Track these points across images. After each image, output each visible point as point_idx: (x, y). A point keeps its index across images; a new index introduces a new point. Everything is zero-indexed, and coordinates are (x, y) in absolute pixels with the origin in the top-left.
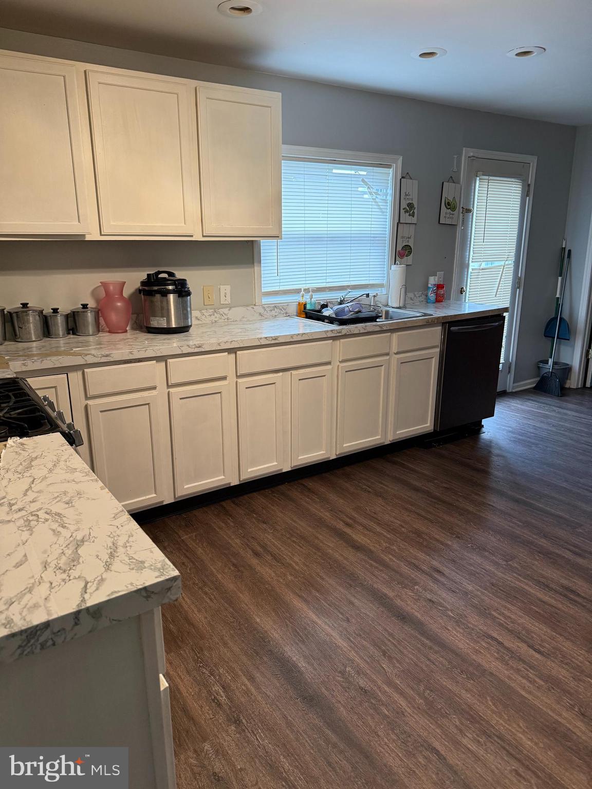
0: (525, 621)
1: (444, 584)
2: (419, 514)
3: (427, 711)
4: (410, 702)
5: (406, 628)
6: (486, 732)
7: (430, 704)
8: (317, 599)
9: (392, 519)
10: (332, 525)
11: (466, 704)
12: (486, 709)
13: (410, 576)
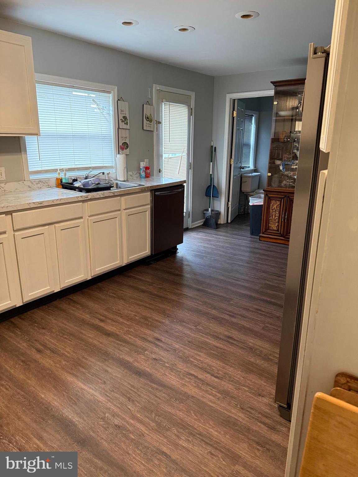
0: (209, 361)
1: (162, 347)
2: (145, 306)
3: (158, 429)
4: (147, 427)
5: (142, 380)
6: (193, 433)
7: (159, 425)
8: (84, 373)
9: (129, 312)
10: (91, 322)
11: (180, 419)
12: (191, 420)
13: (142, 346)
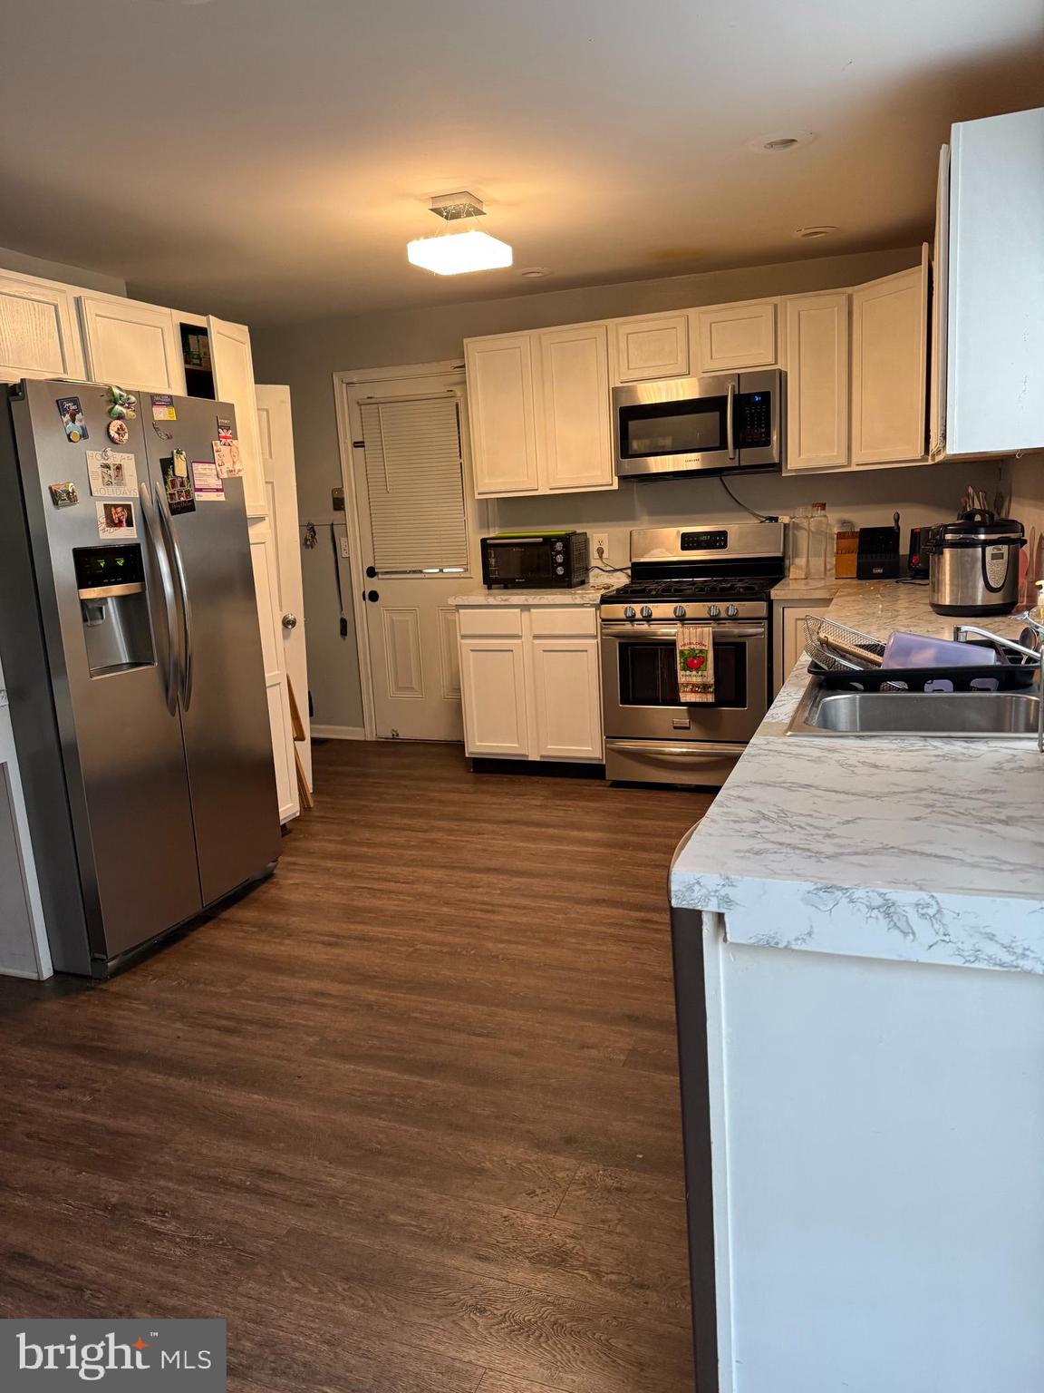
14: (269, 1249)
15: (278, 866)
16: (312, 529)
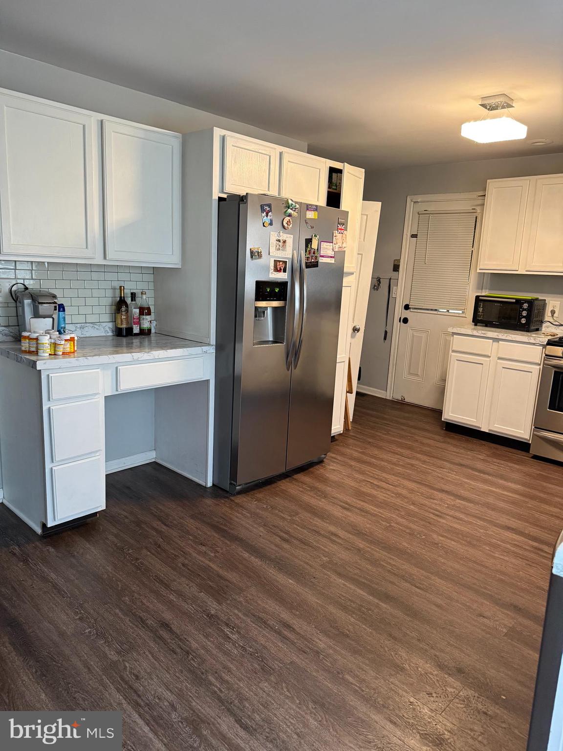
14: (279, 668)
15: (327, 457)
16: (379, 280)
